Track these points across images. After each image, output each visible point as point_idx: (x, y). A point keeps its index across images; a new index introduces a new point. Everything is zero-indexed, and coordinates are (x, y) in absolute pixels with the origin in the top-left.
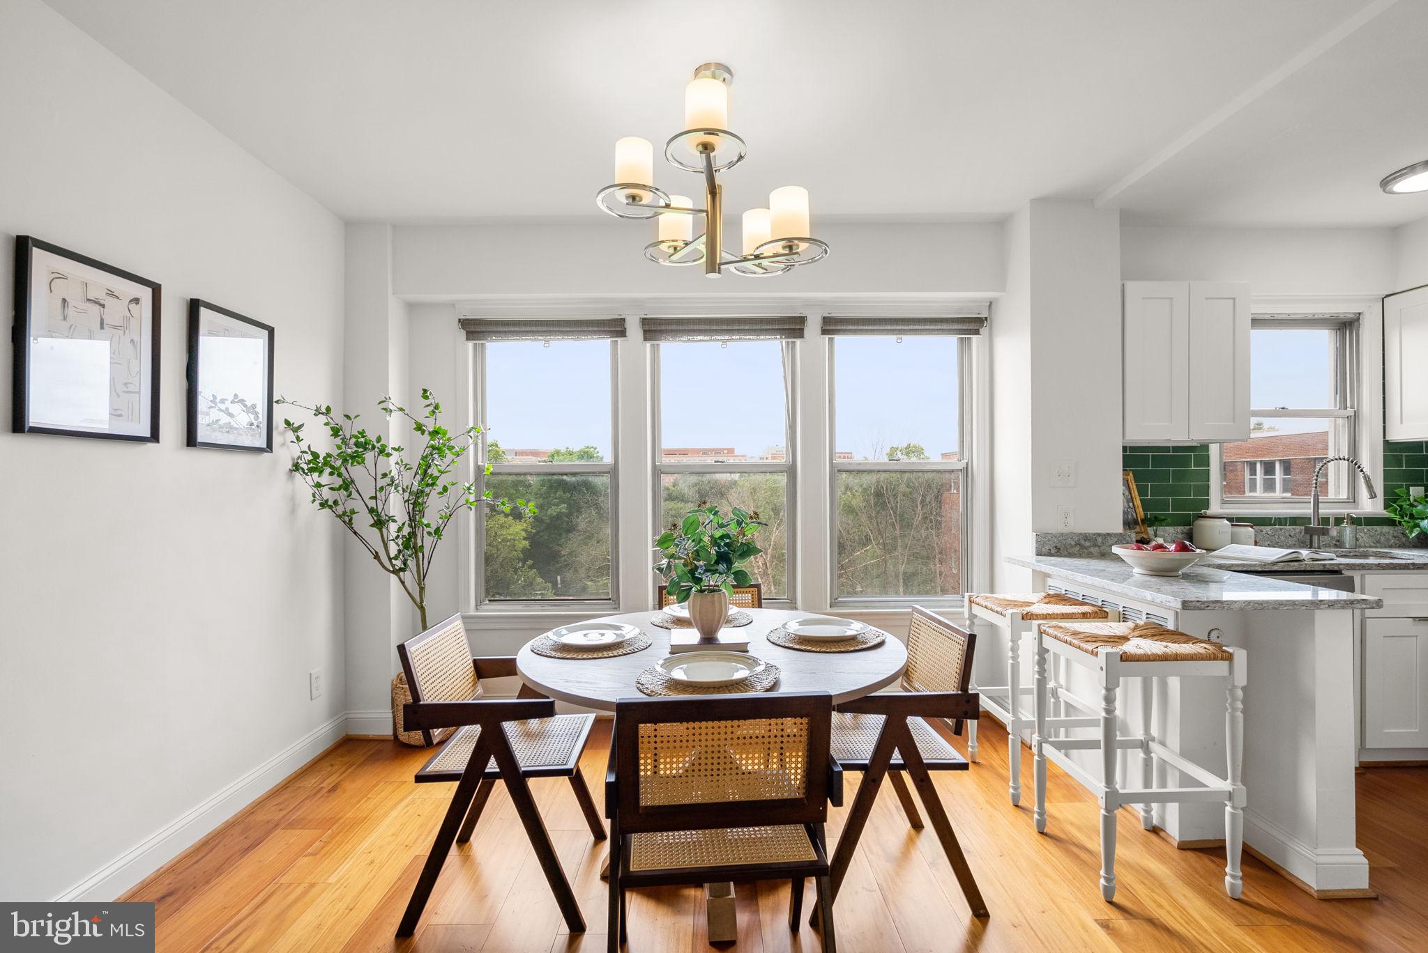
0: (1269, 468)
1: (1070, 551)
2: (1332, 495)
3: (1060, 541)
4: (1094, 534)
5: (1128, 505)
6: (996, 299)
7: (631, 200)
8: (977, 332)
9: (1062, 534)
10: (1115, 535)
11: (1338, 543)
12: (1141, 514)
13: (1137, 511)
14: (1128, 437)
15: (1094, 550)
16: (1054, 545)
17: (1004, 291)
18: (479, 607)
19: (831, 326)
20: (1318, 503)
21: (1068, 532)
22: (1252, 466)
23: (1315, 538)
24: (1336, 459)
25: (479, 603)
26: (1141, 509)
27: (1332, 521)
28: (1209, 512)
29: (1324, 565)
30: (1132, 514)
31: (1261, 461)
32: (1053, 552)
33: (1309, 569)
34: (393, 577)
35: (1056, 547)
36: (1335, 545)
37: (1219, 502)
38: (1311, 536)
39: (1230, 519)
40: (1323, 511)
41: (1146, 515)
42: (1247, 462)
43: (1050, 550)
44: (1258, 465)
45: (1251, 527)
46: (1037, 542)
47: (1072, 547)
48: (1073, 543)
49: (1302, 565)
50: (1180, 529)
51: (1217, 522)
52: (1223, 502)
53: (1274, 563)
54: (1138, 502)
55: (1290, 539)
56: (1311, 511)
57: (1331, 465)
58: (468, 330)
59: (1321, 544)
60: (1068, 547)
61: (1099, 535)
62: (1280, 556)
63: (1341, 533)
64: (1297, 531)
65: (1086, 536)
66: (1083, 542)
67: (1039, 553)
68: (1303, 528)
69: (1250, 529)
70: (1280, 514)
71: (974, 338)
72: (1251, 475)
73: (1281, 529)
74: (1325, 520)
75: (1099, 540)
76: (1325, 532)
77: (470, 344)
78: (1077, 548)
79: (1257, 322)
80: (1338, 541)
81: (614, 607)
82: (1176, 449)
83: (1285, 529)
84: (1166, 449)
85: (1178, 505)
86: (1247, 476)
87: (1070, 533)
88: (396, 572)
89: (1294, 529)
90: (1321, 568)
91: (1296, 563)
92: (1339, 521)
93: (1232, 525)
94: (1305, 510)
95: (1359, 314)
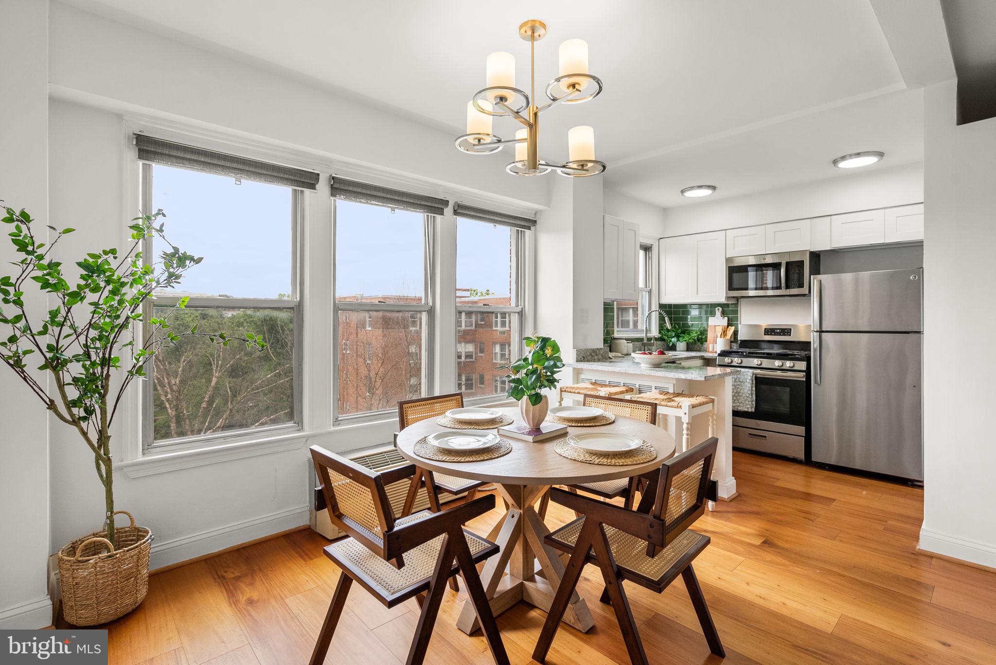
1: (588, 359)
3: (585, 353)
6: (541, 211)
7: (498, 100)
8: (529, 228)
9: (585, 349)
14: (605, 297)
15: (596, 357)
16: (583, 355)
17: (549, 207)
18: (146, 451)
19: (461, 210)
23: (646, 347)
24: (655, 311)
25: (147, 448)
28: (614, 336)
34: (75, 429)
35: (583, 357)
37: (616, 331)
38: (644, 347)
46: (577, 354)
48: (589, 354)
51: (622, 341)
58: (142, 147)
60: (587, 356)
61: (597, 349)
65: (593, 350)
66: (592, 353)
67: (577, 361)
71: (527, 231)
75: (598, 352)
77: (140, 163)
78: (590, 357)
81: (297, 429)
87: (588, 349)
88: (75, 422)
93: (627, 342)
94: (643, 335)
95: (652, 245)
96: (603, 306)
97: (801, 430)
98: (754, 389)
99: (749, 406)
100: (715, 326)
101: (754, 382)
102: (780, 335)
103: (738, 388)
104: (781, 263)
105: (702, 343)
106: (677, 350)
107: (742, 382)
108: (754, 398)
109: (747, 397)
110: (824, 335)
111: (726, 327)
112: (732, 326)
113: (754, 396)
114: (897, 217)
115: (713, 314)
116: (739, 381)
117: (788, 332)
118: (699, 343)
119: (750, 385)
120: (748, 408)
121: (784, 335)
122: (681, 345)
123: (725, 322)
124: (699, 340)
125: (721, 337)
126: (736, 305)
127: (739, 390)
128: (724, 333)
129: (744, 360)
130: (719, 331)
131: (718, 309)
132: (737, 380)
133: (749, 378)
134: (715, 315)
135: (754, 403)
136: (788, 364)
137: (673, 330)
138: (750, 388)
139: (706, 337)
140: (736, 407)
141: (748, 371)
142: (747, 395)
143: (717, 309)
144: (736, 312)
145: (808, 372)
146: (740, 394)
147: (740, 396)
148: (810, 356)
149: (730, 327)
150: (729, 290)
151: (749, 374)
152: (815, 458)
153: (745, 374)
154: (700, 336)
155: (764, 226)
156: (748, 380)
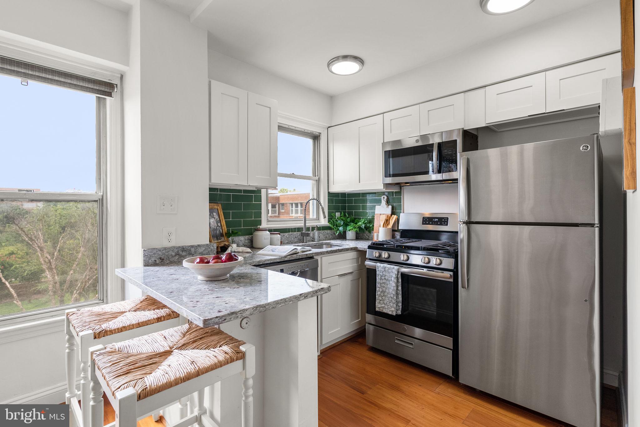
0: (297, 205)
1: (171, 260)
2: (311, 216)
3: (164, 254)
4: (189, 246)
5: (217, 225)
6: (125, 73)
8: (110, 95)
9: (165, 249)
10: (203, 246)
11: (313, 239)
12: (225, 229)
13: (223, 228)
14: (213, 181)
16: (159, 257)
17: (128, 67)
20: (306, 220)
21: (171, 246)
22: (292, 204)
23: (305, 238)
24: (312, 199)
26: (225, 227)
27: (311, 229)
28: (261, 227)
29: (307, 254)
30: (219, 230)
31: (294, 203)
32: (158, 262)
33: (300, 258)
35: (160, 258)
36: (312, 240)
37: (266, 221)
38: (303, 237)
39: (270, 231)
40: (309, 224)
41: (228, 230)
42: (290, 203)
43: (156, 261)
44: (294, 204)
45: (279, 234)
46: (145, 256)
47: (173, 257)
48: (173, 254)
49: (298, 256)
50: (247, 237)
51: (264, 232)
52: (268, 221)
53: (285, 257)
54: (224, 222)
55: (296, 239)
56: (303, 225)
57: (311, 202)
59: (307, 240)
60: (170, 257)
61: (192, 246)
62: (289, 251)
63: (314, 234)
64: (298, 234)
65: (183, 248)
66: (181, 253)
67: (146, 264)
68: (300, 233)
69: (279, 235)
70: (292, 226)
71: (108, 98)
72: (292, 208)
73: (292, 234)
74: (308, 229)
75: (193, 250)
76: (308, 235)
78: (177, 258)
79: (281, 128)
80: (313, 238)
82: (245, 191)
83: (293, 234)
84: (240, 191)
85: (246, 223)
86: (291, 209)
87: (172, 247)
89: (297, 234)
90: (306, 256)
91: (295, 255)
92: (313, 229)
93: (271, 234)
94: (301, 224)
95: (320, 133)
96: (208, 192)
97: (448, 341)
98: (400, 288)
99: (393, 309)
100: (380, 214)
101: (400, 280)
102: (437, 224)
103: (384, 287)
104: (434, 143)
105: (370, 232)
106: (347, 238)
107: (387, 280)
108: (401, 299)
109: (391, 298)
110: (474, 226)
111: (390, 215)
112: (394, 215)
113: (400, 296)
114: (560, 80)
115: (379, 202)
116: (385, 279)
117: (444, 222)
118: (367, 232)
119: (394, 285)
120: (392, 311)
121: (441, 224)
122: (350, 234)
123: (389, 210)
124: (367, 228)
125: (383, 227)
126: (399, 193)
127: (384, 289)
128: (387, 221)
129: (392, 254)
130: (383, 218)
131: (384, 198)
132: (383, 278)
133: (394, 276)
134: (381, 202)
135: (400, 304)
136: (434, 261)
137: (342, 219)
138: (395, 288)
139: (373, 226)
140: (382, 309)
141: (394, 268)
142: (392, 296)
143: (382, 197)
144: (399, 201)
145: (455, 271)
146: (386, 294)
147: (385, 296)
148: (458, 252)
149: (393, 216)
150: (386, 177)
151: (394, 271)
152: (463, 379)
153: (390, 271)
154: (368, 225)
155: (418, 105)
156: (392, 279)
